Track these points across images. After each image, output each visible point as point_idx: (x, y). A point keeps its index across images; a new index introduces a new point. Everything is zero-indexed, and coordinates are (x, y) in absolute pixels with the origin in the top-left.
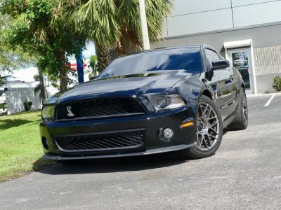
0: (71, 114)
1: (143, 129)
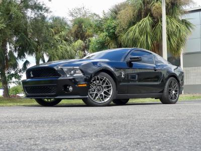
0: (32, 76)
1: (56, 84)
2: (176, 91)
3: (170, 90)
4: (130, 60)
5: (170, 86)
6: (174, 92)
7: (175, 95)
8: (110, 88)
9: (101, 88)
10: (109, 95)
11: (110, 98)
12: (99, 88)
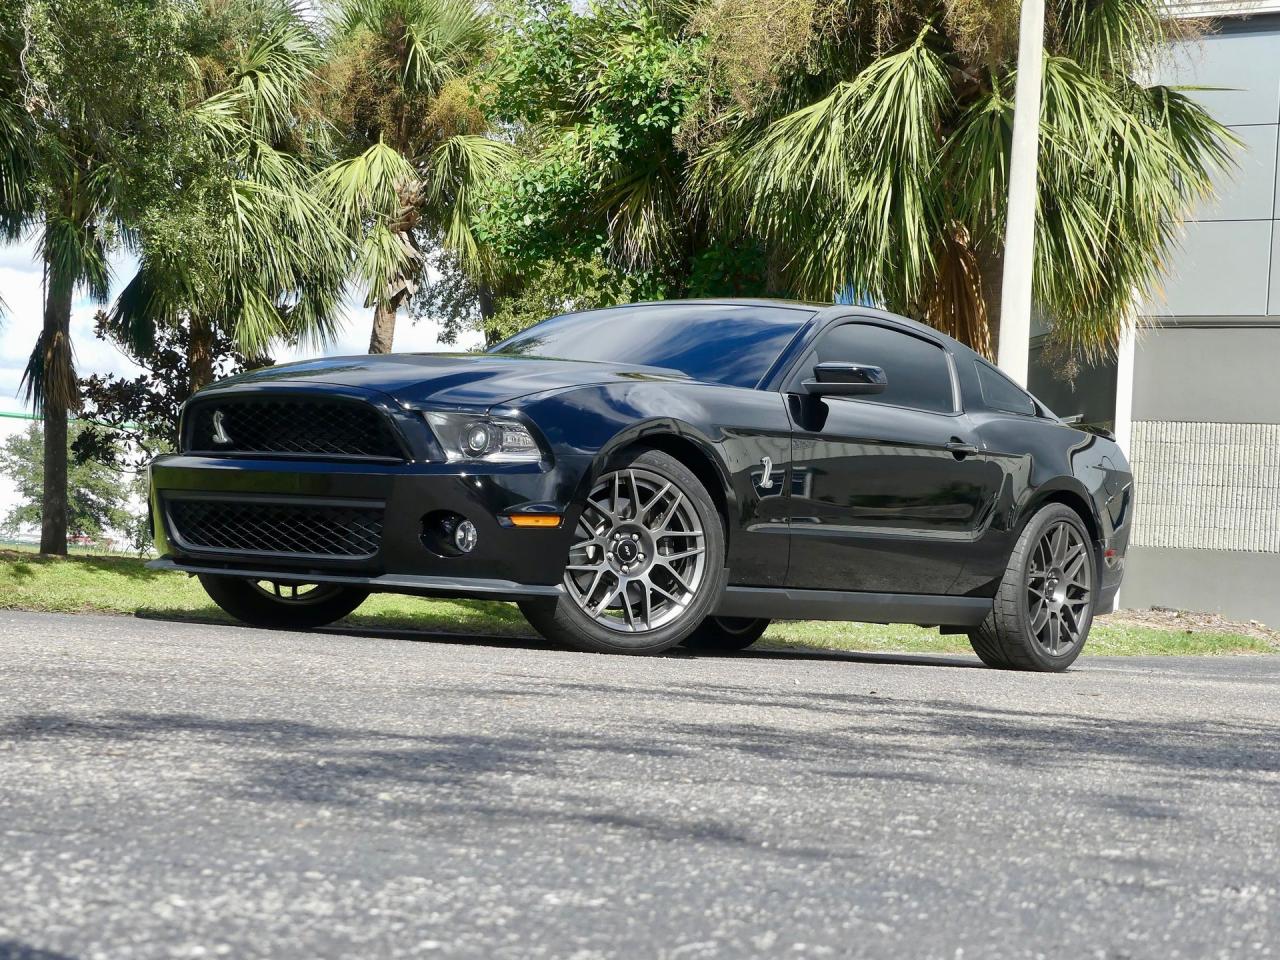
0: (222, 437)
1: (381, 505)
2: (1075, 592)
3: (1038, 583)
4: (811, 381)
5: (1041, 555)
6: (1060, 597)
7: (1067, 617)
8: (690, 552)
9: (640, 547)
10: (683, 590)
11: (688, 609)
12: (624, 544)
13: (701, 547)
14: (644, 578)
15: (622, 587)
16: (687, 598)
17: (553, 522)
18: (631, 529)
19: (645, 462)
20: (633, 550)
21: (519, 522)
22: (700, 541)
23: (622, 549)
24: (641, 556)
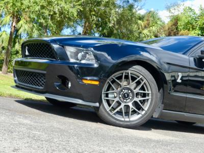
1: (45, 72)
4: (200, 54)
8: (147, 98)
9: (131, 94)
10: (143, 110)
11: (143, 116)
12: (126, 93)
13: (150, 97)
14: (130, 104)
15: (122, 106)
16: (143, 112)
17: (97, 83)
18: (129, 89)
19: (134, 69)
20: (128, 95)
21: (85, 82)
22: (150, 95)
23: (124, 94)
24: (131, 98)
